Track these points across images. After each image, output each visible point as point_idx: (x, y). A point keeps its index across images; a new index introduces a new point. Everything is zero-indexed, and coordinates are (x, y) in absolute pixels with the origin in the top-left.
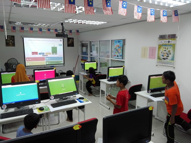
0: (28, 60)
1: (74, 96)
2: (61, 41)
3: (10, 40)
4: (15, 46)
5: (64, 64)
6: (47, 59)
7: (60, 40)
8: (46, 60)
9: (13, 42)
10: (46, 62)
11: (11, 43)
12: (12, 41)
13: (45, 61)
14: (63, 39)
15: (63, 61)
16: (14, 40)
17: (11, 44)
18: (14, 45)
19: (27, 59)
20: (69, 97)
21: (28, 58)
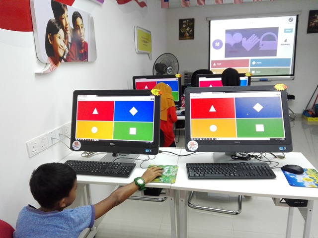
0: (215, 65)
1: (276, 154)
2: (292, 21)
3: (186, 28)
4: (193, 39)
5: (293, 75)
6: (254, 63)
7: (290, 19)
8: (252, 65)
9: (191, 31)
10: (251, 70)
11: (188, 32)
12: (190, 29)
13: (249, 68)
14: (298, 16)
15: (291, 67)
16: (192, 27)
17: (188, 34)
18: (192, 36)
19: (212, 64)
20: (257, 154)
21: (216, 62)
